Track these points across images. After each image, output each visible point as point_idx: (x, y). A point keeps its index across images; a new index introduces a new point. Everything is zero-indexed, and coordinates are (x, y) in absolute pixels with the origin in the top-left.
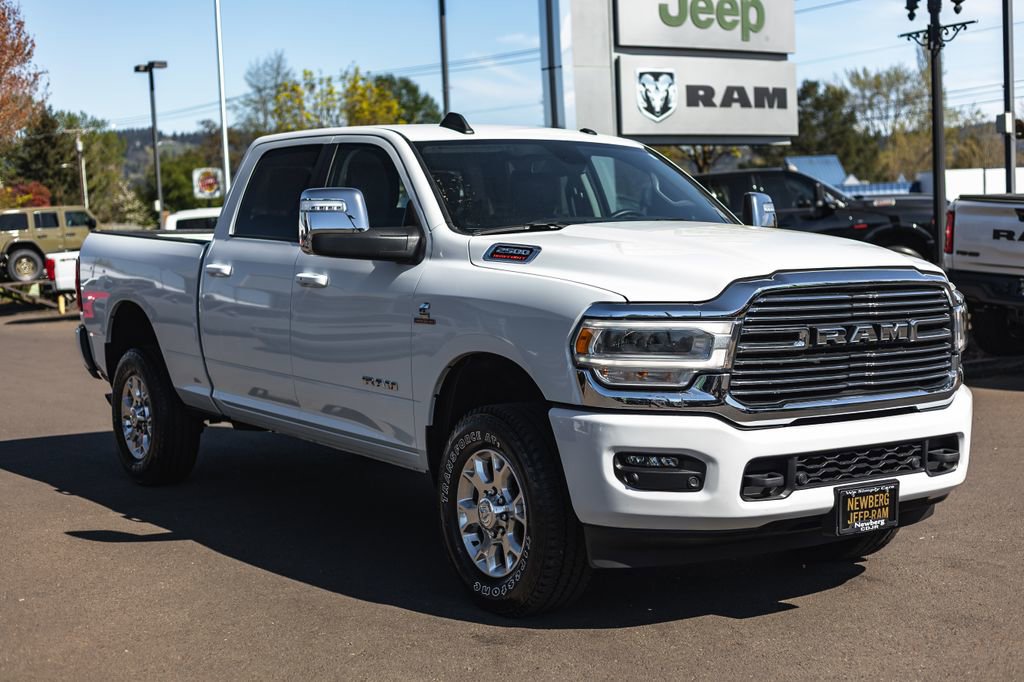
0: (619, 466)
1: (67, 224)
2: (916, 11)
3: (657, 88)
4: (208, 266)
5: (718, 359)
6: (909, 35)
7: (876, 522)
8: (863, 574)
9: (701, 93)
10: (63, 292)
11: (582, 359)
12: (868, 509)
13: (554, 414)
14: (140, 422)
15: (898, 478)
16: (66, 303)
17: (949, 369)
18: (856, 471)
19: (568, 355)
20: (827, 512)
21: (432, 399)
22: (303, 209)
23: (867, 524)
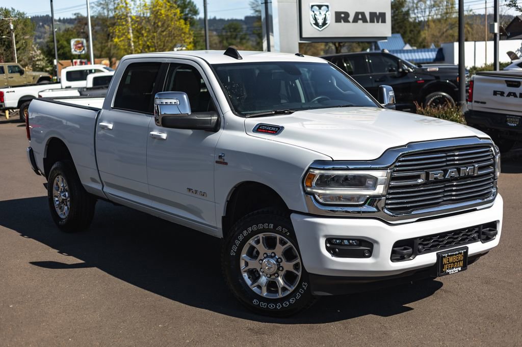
0: (328, 245)
1: (9, 72)
3: (320, 13)
4: (100, 124)
5: (380, 190)
7: (457, 269)
9: (343, 15)
10: (8, 109)
11: (309, 189)
12: (453, 262)
13: (293, 216)
14: (63, 199)
15: (467, 245)
16: (9, 114)
17: (492, 187)
18: (447, 243)
19: (301, 187)
20: (433, 265)
21: (226, 203)
22: (156, 103)
23: (453, 270)
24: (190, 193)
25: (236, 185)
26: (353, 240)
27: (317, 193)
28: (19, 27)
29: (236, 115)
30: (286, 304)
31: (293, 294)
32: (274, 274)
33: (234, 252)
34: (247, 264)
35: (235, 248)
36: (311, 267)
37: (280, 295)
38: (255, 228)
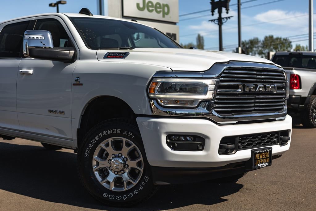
0: (168, 141)
2: (214, 13)
5: (209, 95)
6: (212, 21)
7: (265, 164)
8: (243, 187)
11: (152, 96)
12: (262, 159)
13: (138, 119)
15: (271, 146)
17: (284, 105)
18: (258, 143)
19: (146, 94)
20: (248, 160)
21: (80, 117)
22: (25, 38)
23: (262, 165)
24: (52, 114)
25: (89, 101)
26: (188, 136)
27: (159, 98)
29: (89, 49)
30: (130, 196)
31: (137, 187)
32: (121, 171)
33: (87, 153)
34: (98, 164)
35: (88, 151)
36: (153, 161)
37: (126, 189)
38: (105, 133)
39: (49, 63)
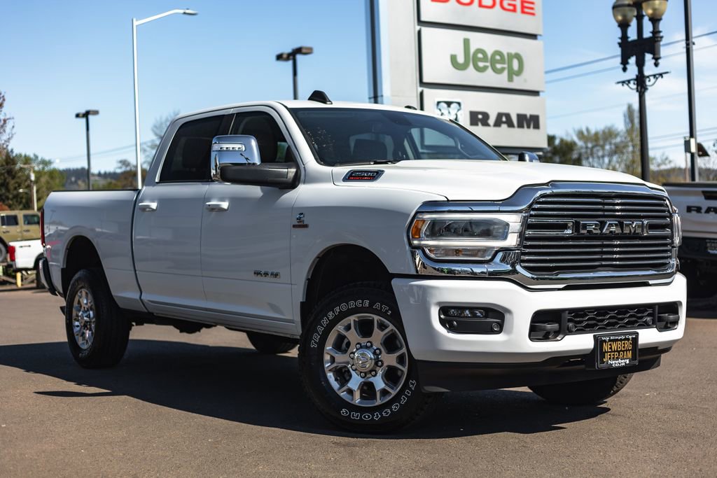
0: (442, 316)
1: (24, 224)
2: (628, 66)
3: (449, 113)
4: (140, 204)
6: (623, 82)
7: (623, 361)
8: (608, 412)
9: (480, 116)
10: (20, 270)
11: (416, 242)
12: (617, 351)
13: (395, 283)
14: (86, 322)
15: (638, 331)
16: (22, 277)
17: (670, 257)
18: (609, 324)
19: (406, 240)
20: (589, 352)
21: (305, 283)
22: (214, 149)
23: (617, 362)
24: (259, 278)
25: (319, 254)
26: (476, 309)
27: (427, 246)
28: (43, 180)
29: (321, 164)
30: (387, 413)
31: (397, 398)
32: (371, 371)
33: (315, 342)
34: (333, 360)
35: (316, 337)
36: (419, 350)
37: (378, 402)
38: (344, 307)
39: (256, 191)
